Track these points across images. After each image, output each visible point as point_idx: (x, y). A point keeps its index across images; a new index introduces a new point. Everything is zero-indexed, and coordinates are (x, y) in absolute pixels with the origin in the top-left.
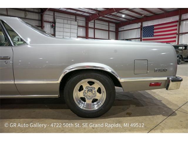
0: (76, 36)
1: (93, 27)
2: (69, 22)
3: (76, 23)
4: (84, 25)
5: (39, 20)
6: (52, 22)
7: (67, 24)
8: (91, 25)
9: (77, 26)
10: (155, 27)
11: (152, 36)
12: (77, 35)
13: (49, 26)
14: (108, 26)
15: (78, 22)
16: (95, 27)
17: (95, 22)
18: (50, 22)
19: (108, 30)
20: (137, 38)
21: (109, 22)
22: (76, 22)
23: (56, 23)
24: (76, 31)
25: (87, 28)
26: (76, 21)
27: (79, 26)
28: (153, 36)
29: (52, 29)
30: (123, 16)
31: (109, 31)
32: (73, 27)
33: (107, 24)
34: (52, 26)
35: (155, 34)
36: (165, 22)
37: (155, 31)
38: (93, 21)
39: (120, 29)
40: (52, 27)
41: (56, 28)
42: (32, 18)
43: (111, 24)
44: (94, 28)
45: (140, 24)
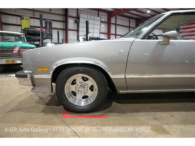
0: (99, 32)
1: (115, 23)
2: (93, 17)
3: (99, 18)
4: (106, 20)
5: (63, 15)
6: (76, 18)
7: (91, 19)
8: (113, 20)
9: (100, 22)
12: (100, 31)
13: (73, 21)
14: (129, 22)
15: (101, 18)
16: (117, 23)
17: (117, 18)
18: (74, 17)
19: (128, 26)
21: (130, 18)
23: (80, 19)
24: (98, 27)
25: (109, 24)
26: (98, 16)
27: (102, 22)
29: (76, 25)
31: (129, 27)
32: (96, 22)
33: (128, 19)
34: (76, 22)
38: (115, 17)
40: (76, 23)
41: (80, 23)
43: (131, 20)
44: (116, 24)
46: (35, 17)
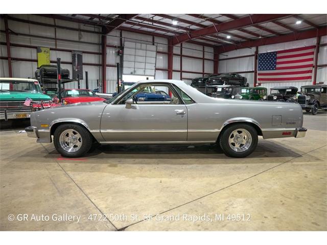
0: (154, 68)
1: (180, 54)
2: (144, 46)
4: (166, 50)
5: (98, 44)
6: (118, 47)
7: (141, 49)
8: (176, 50)
9: (155, 53)
10: (278, 55)
11: (273, 69)
12: (155, 66)
13: (114, 52)
14: (202, 52)
15: (157, 47)
16: (183, 54)
17: (183, 46)
18: (115, 47)
19: (202, 57)
20: (249, 70)
21: (203, 45)
22: (154, 47)
23: (125, 49)
24: (153, 60)
25: (170, 55)
26: (153, 45)
27: (158, 52)
28: (275, 69)
29: (118, 58)
30: (229, 37)
31: (203, 59)
32: (149, 53)
33: (200, 48)
34: (118, 53)
35: (278, 66)
36: (294, 47)
37: (278, 61)
38: (179, 45)
39: (221, 57)
40: (118, 55)
41: (125, 56)
42: (89, 41)
43: (206, 49)
44: (181, 56)
45: (254, 49)
46: (58, 48)
